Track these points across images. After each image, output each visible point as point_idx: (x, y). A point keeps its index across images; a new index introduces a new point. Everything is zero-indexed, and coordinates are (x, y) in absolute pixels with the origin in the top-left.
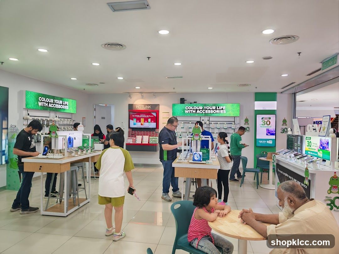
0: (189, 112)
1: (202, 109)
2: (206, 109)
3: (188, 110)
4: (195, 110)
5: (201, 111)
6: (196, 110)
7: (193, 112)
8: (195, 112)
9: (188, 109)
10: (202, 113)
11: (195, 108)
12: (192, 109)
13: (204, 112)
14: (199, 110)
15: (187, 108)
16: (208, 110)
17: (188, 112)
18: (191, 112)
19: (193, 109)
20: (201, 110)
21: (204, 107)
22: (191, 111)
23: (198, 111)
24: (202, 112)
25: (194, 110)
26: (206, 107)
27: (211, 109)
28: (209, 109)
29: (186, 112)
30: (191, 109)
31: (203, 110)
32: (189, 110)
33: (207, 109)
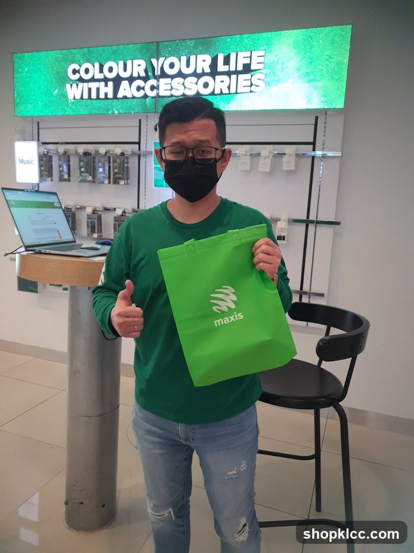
0: (86, 96)
1: (143, 74)
2: (164, 75)
3: (81, 85)
4: (110, 84)
5: (139, 88)
6: (117, 81)
7: (102, 96)
8: (110, 95)
9: (81, 80)
10: (145, 96)
11: (111, 70)
12: (99, 76)
13: (152, 88)
14: (131, 80)
15: (75, 72)
16: (173, 77)
17: (78, 97)
18: (94, 96)
19: (101, 76)
20: (139, 78)
21: (154, 61)
22: (93, 86)
23: (125, 84)
24: (141, 93)
25: (106, 80)
26: (161, 59)
27: (186, 71)
28: (180, 74)
29: (71, 97)
30: (93, 80)
31: (146, 79)
32: (86, 84)
33: (168, 71)
